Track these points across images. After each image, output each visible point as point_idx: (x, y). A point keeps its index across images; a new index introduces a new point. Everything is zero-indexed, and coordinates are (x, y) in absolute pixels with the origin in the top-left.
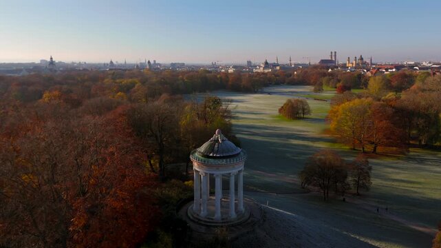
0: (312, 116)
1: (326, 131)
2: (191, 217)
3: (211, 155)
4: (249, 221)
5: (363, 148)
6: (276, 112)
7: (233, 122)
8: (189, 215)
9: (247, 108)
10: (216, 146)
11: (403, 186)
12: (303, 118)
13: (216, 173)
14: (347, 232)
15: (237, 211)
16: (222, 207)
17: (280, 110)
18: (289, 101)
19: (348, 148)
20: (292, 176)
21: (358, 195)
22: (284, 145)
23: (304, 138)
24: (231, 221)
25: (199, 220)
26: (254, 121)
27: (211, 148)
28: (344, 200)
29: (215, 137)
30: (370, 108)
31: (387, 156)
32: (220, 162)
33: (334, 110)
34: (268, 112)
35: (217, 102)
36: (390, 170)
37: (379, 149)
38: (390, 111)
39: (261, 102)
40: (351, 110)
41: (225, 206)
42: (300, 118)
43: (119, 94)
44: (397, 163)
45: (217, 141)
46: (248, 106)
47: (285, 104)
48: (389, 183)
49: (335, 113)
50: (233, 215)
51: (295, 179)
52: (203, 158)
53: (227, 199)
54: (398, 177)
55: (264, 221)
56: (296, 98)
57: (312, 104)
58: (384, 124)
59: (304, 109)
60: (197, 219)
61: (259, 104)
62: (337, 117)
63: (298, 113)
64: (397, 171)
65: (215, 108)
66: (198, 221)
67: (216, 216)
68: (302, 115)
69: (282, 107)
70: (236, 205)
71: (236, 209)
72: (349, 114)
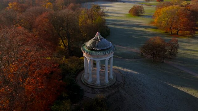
0: (145, 14)
1: (152, 22)
2: (83, 82)
3: (94, 49)
4: (116, 84)
5: (172, 32)
6: (128, 13)
7: (106, 18)
8: (82, 80)
9: (113, 10)
10: (97, 43)
11: (192, 53)
12: (141, 16)
13: (97, 59)
14: (166, 82)
15: (109, 79)
16: (101, 75)
17: (129, 12)
18: (134, 6)
19: (164, 32)
20: (136, 48)
21: (170, 58)
22: (132, 31)
23: (141, 27)
24: (106, 85)
25: (88, 84)
26: (117, 17)
27: (94, 44)
28: (163, 62)
29: (96, 37)
30: (177, 11)
31: (184, 36)
32: (99, 53)
33: (157, 11)
34: (123, 12)
35: (98, 8)
36: (185, 44)
37: (180, 32)
38: (189, 13)
39: (120, 7)
40: (167, 12)
41: (102, 75)
42: (139, 16)
43: (49, 3)
44: (188, 40)
45: (97, 39)
46: (114, 9)
47: (132, 8)
48: (185, 51)
49: (157, 13)
50: (107, 81)
51: (137, 50)
52: (89, 51)
53: (103, 69)
54: (189, 48)
55: (124, 83)
56: (138, 5)
57: (145, 8)
58: (185, 19)
59: (141, 11)
60: (87, 83)
61: (119, 8)
62: (159, 15)
63: (138, 13)
64: (189, 44)
65: (97, 11)
66: (86, 85)
67: (97, 82)
68: (140, 14)
69: (131, 10)
70: (109, 74)
71: (109, 77)
72: (166, 14)
